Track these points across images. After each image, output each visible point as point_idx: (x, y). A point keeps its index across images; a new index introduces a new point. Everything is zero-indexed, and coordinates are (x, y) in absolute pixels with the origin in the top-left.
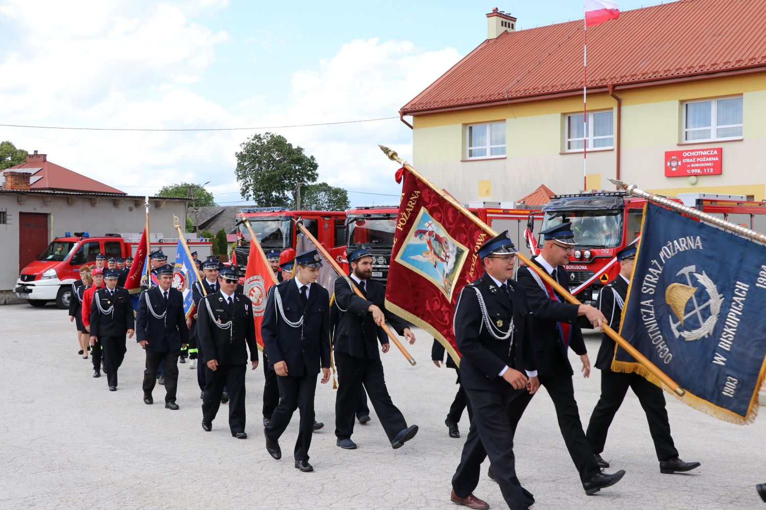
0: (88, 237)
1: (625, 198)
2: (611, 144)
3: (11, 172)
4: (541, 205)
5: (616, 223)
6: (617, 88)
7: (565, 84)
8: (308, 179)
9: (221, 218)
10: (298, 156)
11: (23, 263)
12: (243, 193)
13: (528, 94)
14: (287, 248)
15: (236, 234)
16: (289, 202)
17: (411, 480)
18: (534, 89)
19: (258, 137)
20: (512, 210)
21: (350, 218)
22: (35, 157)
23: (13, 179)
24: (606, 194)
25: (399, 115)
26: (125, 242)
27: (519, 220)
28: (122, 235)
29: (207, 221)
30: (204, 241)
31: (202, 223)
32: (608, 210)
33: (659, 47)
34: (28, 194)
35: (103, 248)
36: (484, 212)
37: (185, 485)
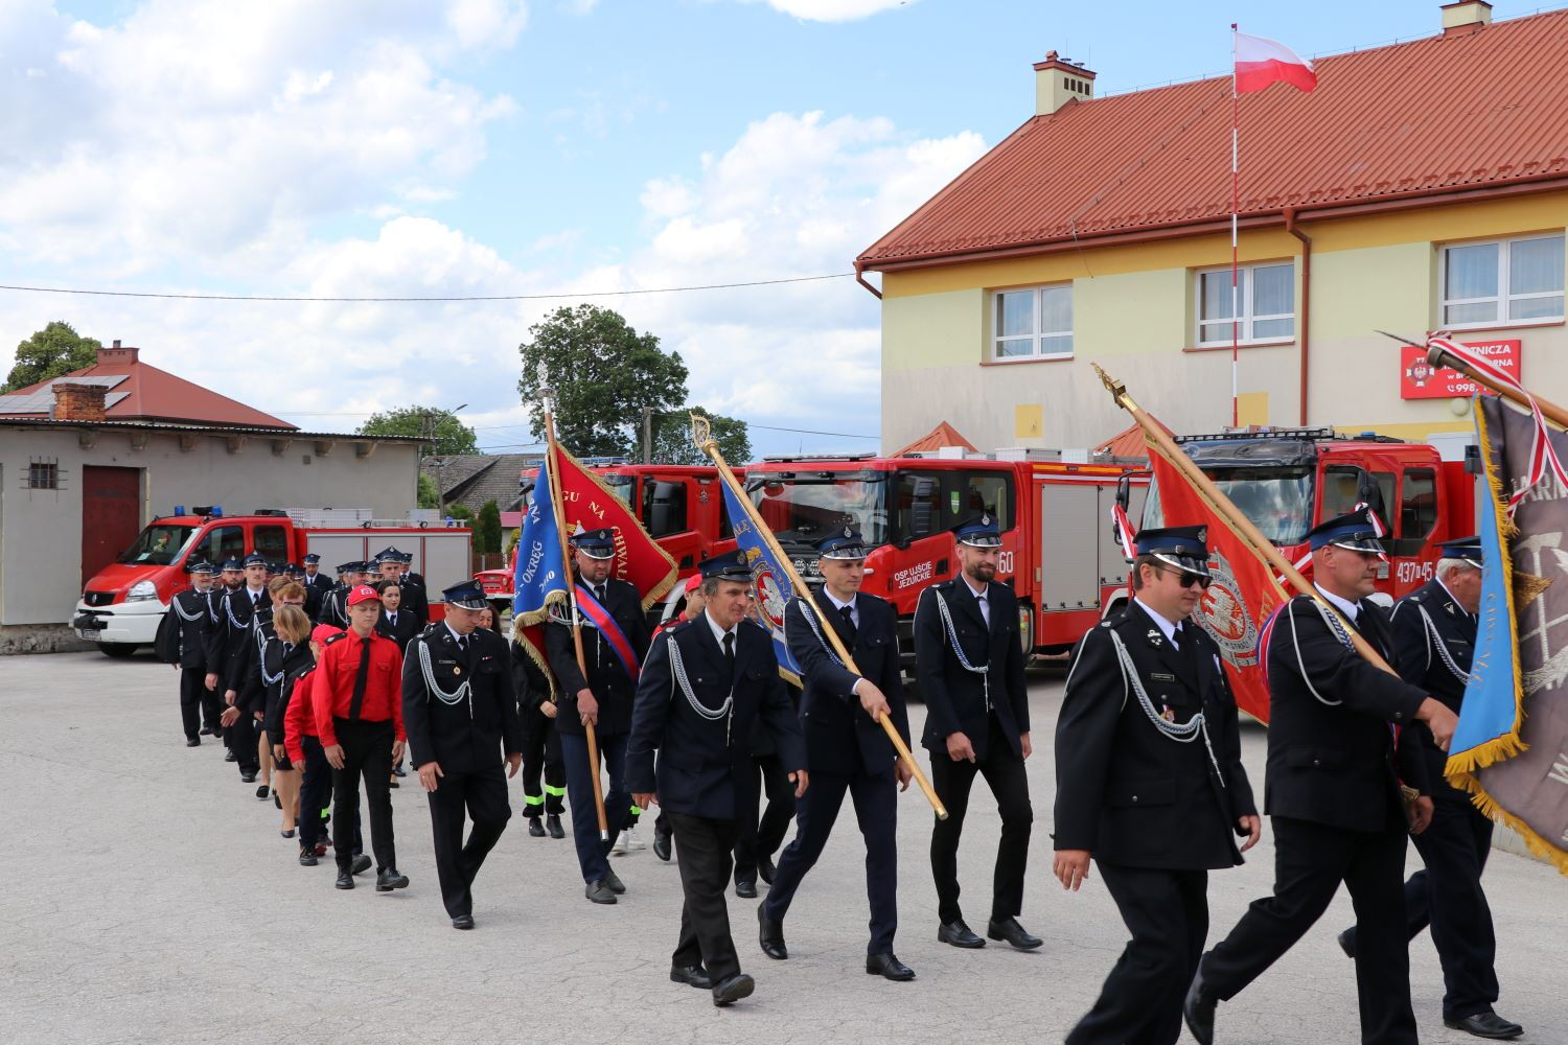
0: (219, 516)
1: (1319, 443)
2: (1291, 333)
3: (68, 385)
5: (1300, 495)
6: (1303, 216)
7: (1195, 208)
8: (666, 400)
9: (489, 478)
10: (648, 354)
11: (89, 570)
12: (537, 427)
13: (1118, 228)
15: (520, 510)
16: (628, 446)
17: (876, 1021)
18: (1132, 218)
19: (565, 314)
20: (1085, 466)
21: (753, 481)
22: (115, 354)
23: (71, 398)
24: (1280, 435)
25: (854, 270)
26: (295, 526)
27: (1099, 486)
28: (289, 513)
29: (461, 485)
30: (455, 526)
31: (450, 488)
32: (1284, 466)
33: (1391, 132)
34: (101, 429)
35: (251, 539)
36: (1028, 469)
37: (413, 1025)
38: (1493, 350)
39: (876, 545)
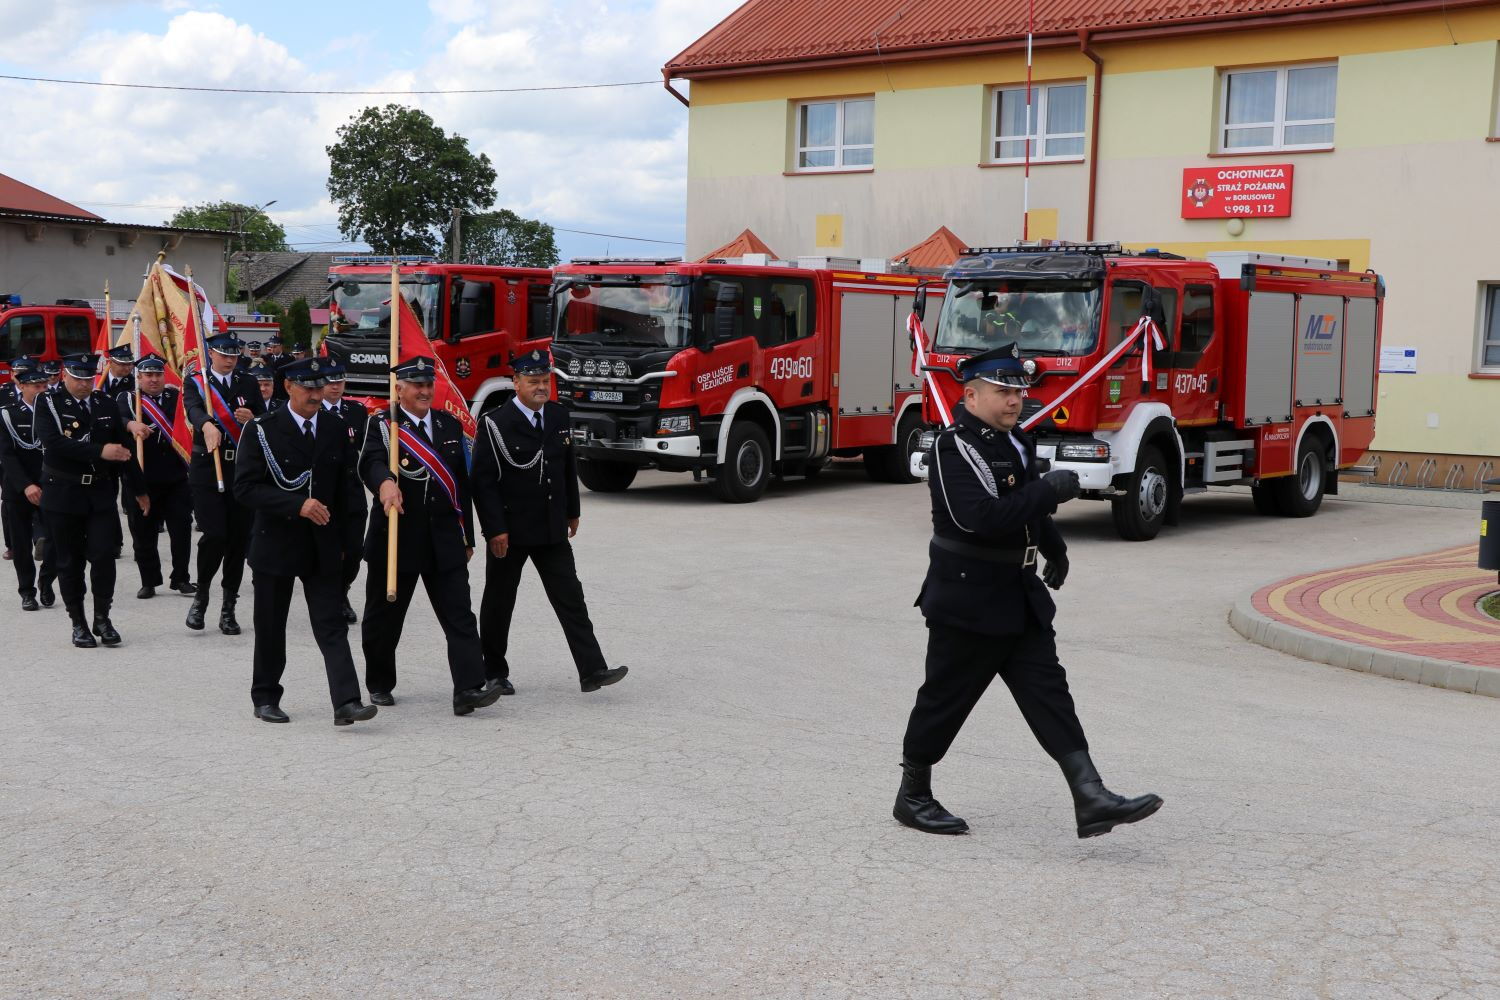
0: (19, 304)
1: (1107, 258)
2: (1080, 151)
4: (939, 267)
5: (1086, 303)
6: (1097, 38)
7: (994, 26)
8: (475, 201)
9: (300, 276)
10: (455, 156)
12: (346, 224)
13: (920, 43)
15: (328, 308)
16: (436, 248)
17: (677, 817)
18: (934, 34)
19: (370, 113)
20: (883, 275)
21: (560, 282)
24: (1070, 249)
25: (663, 78)
26: (98, 317)
27: (896, 295)
28: (92, 304)
29: (272, 281)
30: (263, 321)
31: (260, 284)
32: (1073, 279)
35: (53, 330)
36: (828, 277)
37: (210, 823)
38: (1267, 173)
39: (680, 348)
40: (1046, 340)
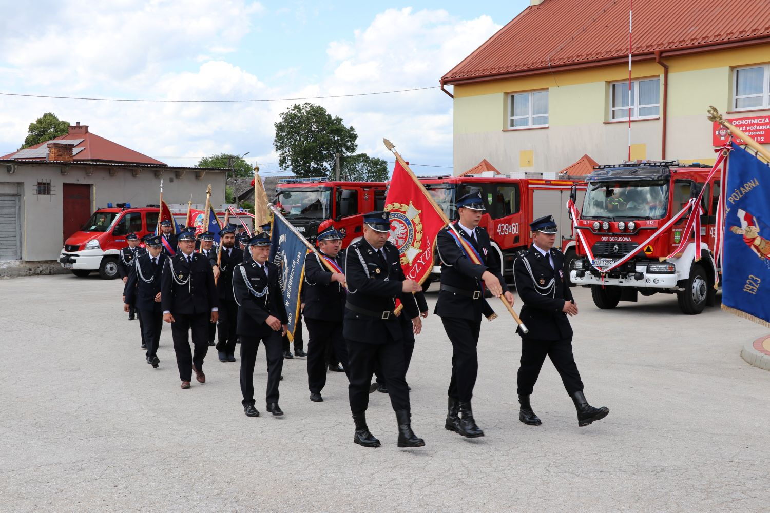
0: (129, 208)
1: (671, 168)
2: (657, 113)
3: (55, 144)
4: (585, 175)
5: (661, 193)
6: (664, 55)
7: (610, 51)
8: (346, 150)
10: (338, 127)
11: (67, 233)
12: (282, 162)
13: (571, 62)
14: (326, 219)
15: (276, 205)
16: (328, 173)
17: (452, 451)
18: (578, 57)
19: (297, 108)
20: (555, 180)
22: (77, 129)
23: (56, 150)
24: (652, 164)
25: (440, 85)
27: (561, 190)
29: (247, 192)
31: (241, 194)
32: (653, 180)
33: (710, 11)
34: (71, 165)
35: (145, 219)
36: (526, 182)
37: (227, 453)
38: (760, 121)
40: (642, 211)
